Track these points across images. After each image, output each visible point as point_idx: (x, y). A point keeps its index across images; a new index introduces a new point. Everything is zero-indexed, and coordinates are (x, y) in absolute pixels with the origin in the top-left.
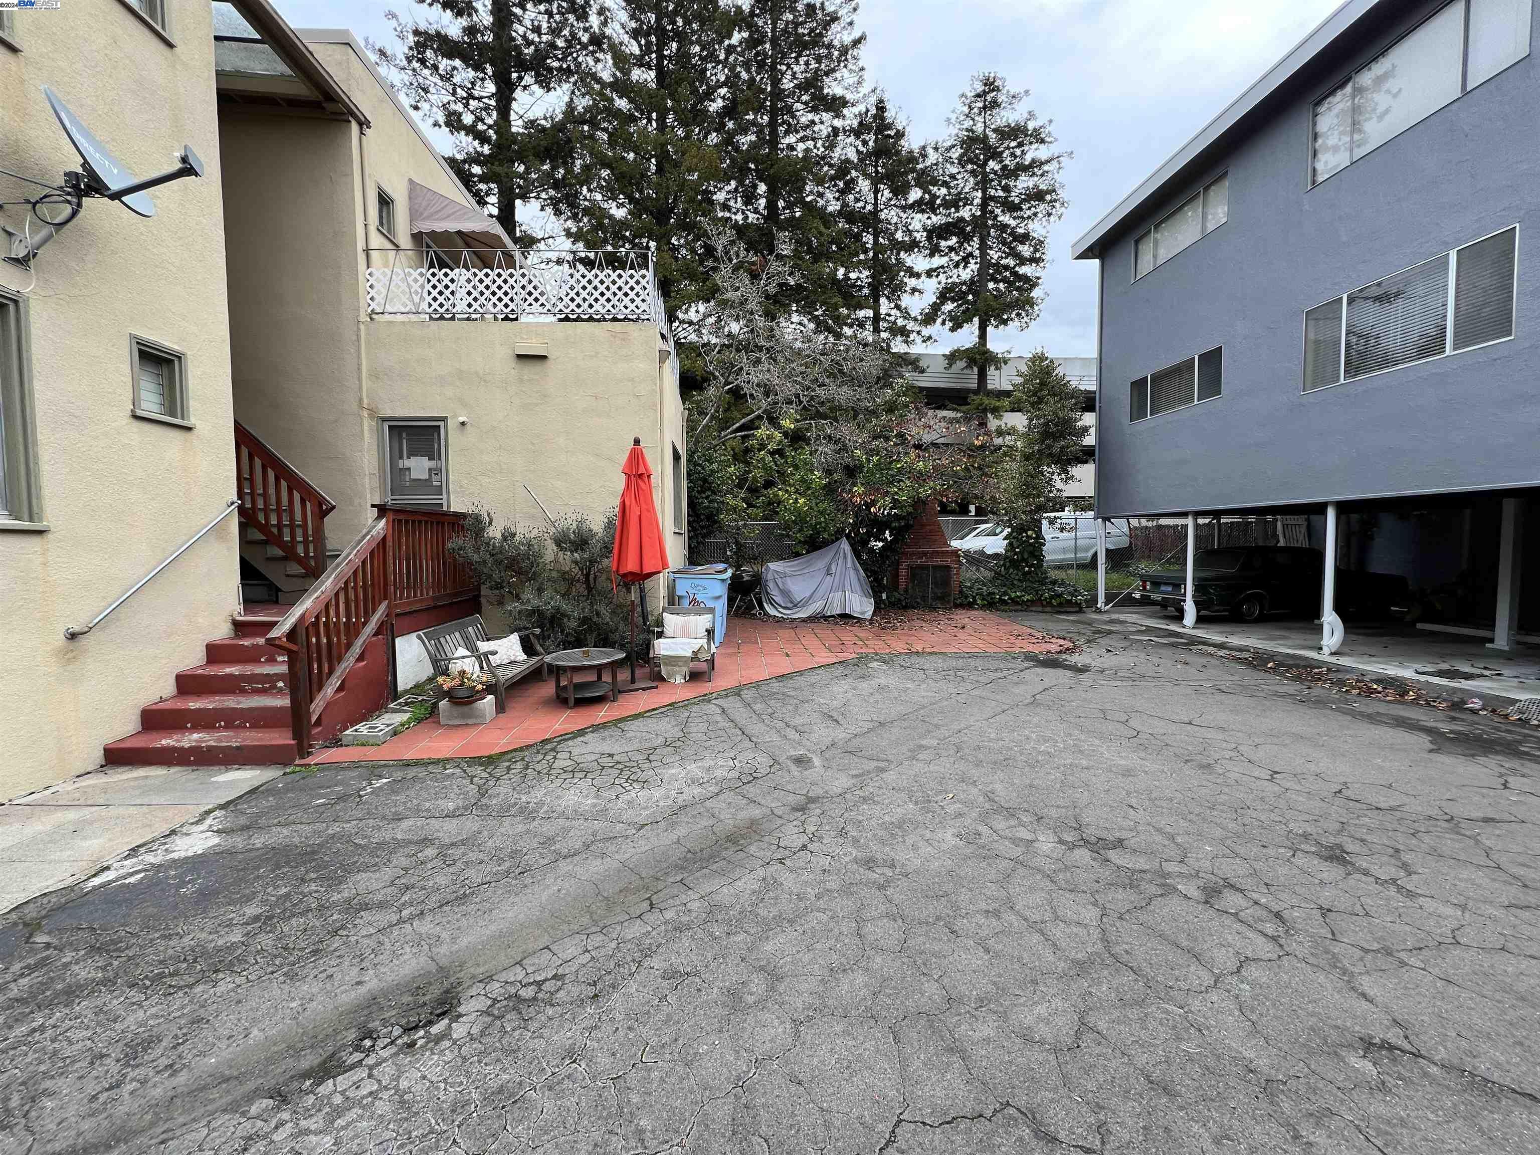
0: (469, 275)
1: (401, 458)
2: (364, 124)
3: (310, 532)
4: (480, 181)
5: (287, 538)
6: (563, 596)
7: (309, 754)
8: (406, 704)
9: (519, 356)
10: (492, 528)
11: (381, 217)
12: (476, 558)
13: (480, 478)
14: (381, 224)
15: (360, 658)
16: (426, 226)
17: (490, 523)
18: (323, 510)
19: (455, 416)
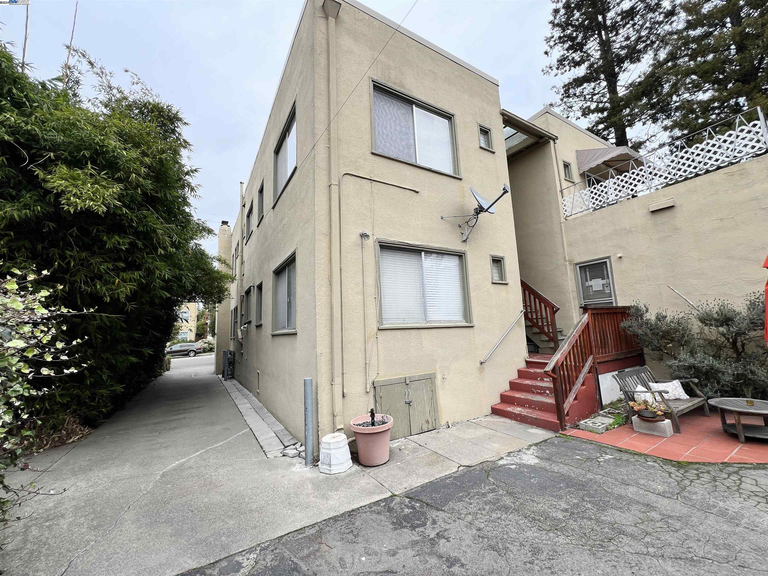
0: (614, 180)
1: (587, 281)
2: (555, 139)
3: (549, 321)
4: (603, 131)
5: (540, 324)
6: (714, 356)
7: (565, 429)
8: (610, 413)
9: (653, 212)
10: (648, 314)
11: (565, 173)
12: (640, 332)
13: (635, 285)
14: (566, 176)
15: (583, 384)
16: (586, 168)
17: (647, 311)
18: (554, 310)
19: (616, 254)
